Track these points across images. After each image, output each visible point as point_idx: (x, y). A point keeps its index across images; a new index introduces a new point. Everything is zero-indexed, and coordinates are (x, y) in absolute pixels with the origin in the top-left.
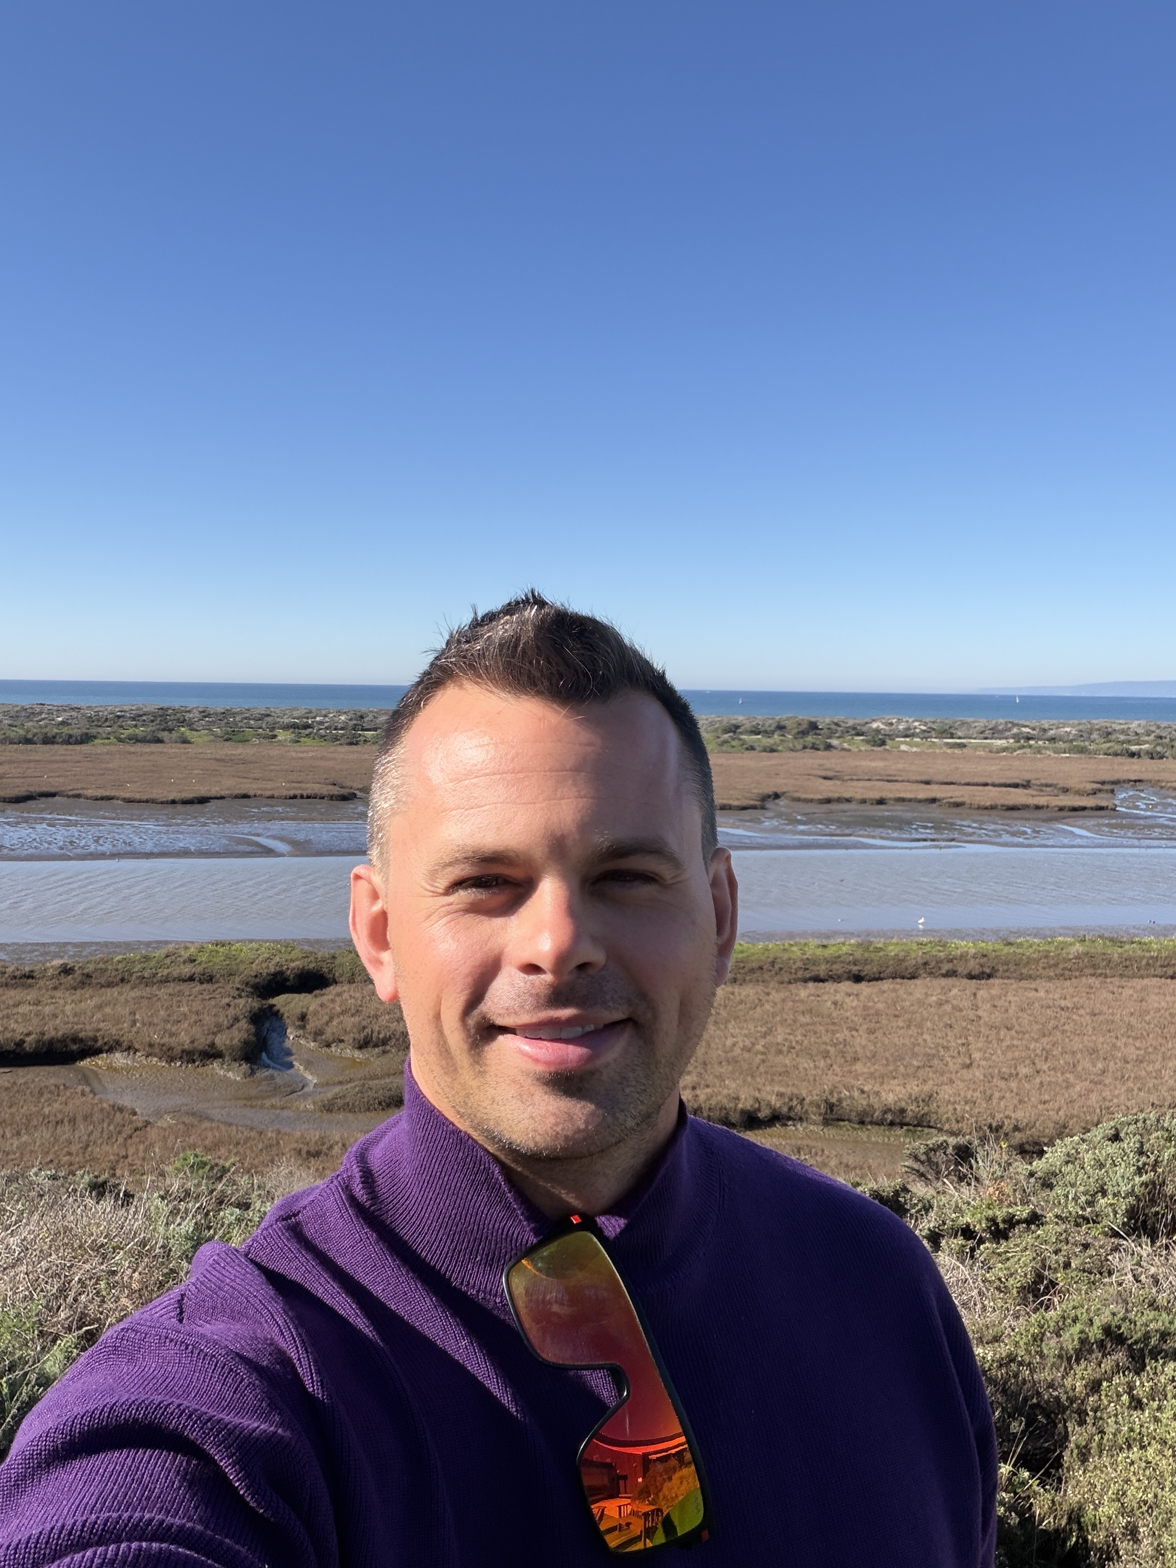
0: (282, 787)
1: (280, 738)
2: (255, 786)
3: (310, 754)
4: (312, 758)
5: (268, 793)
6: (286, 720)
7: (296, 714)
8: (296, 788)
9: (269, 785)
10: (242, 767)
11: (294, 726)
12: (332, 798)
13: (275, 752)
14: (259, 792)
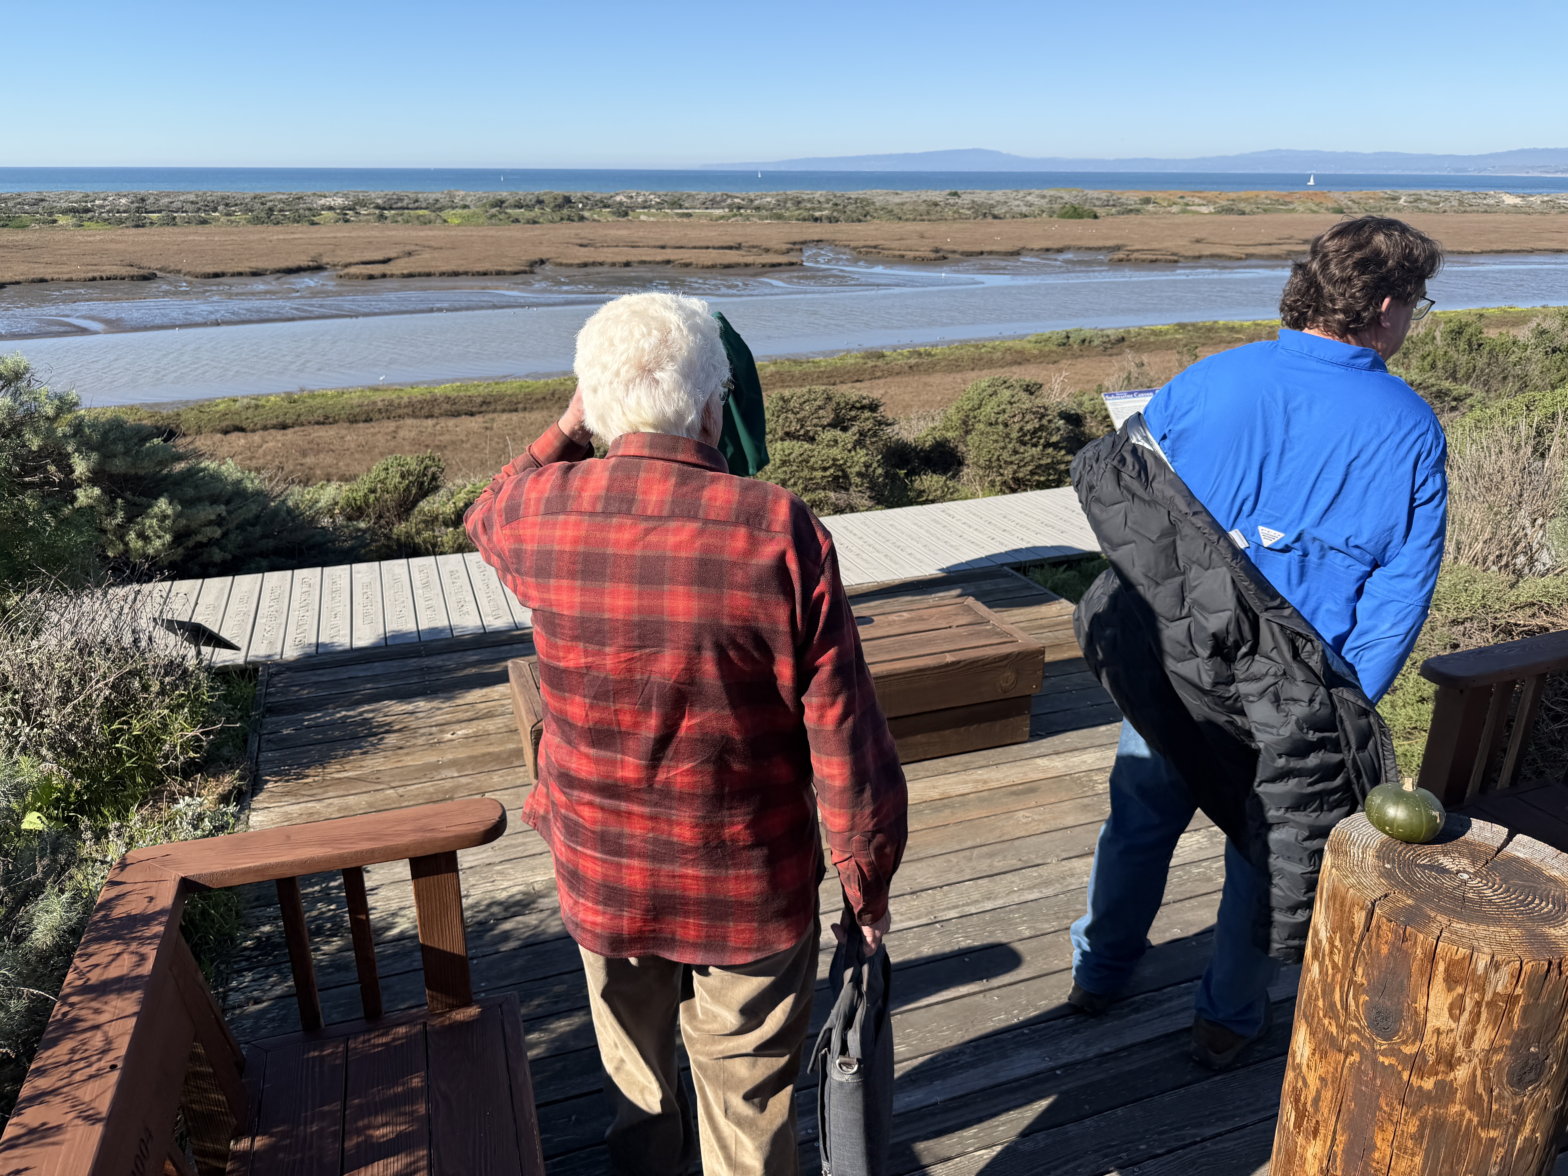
0: (78, 270)
1: (60, 222)
2: (50, 270)
3: (98, 238)
4: (100, 241)
5: (66, 277)
6: (65, 205)
7: (73, 198)
8: (94, 271)
9: (65, 269)
10: (30, 252)
11: (73, 211)
12: (132, 278)
13: (59, 236)
14: (56, 276)
